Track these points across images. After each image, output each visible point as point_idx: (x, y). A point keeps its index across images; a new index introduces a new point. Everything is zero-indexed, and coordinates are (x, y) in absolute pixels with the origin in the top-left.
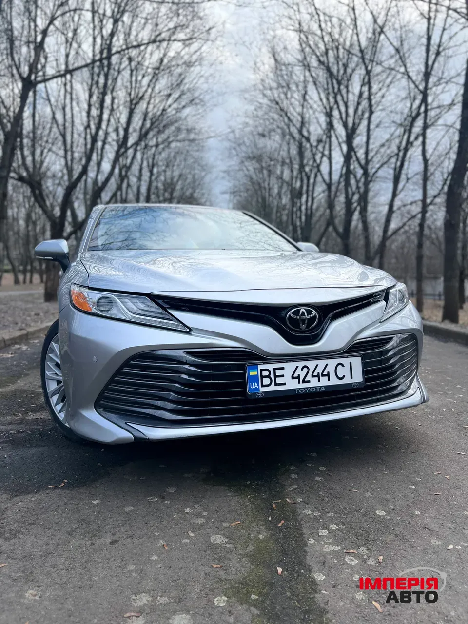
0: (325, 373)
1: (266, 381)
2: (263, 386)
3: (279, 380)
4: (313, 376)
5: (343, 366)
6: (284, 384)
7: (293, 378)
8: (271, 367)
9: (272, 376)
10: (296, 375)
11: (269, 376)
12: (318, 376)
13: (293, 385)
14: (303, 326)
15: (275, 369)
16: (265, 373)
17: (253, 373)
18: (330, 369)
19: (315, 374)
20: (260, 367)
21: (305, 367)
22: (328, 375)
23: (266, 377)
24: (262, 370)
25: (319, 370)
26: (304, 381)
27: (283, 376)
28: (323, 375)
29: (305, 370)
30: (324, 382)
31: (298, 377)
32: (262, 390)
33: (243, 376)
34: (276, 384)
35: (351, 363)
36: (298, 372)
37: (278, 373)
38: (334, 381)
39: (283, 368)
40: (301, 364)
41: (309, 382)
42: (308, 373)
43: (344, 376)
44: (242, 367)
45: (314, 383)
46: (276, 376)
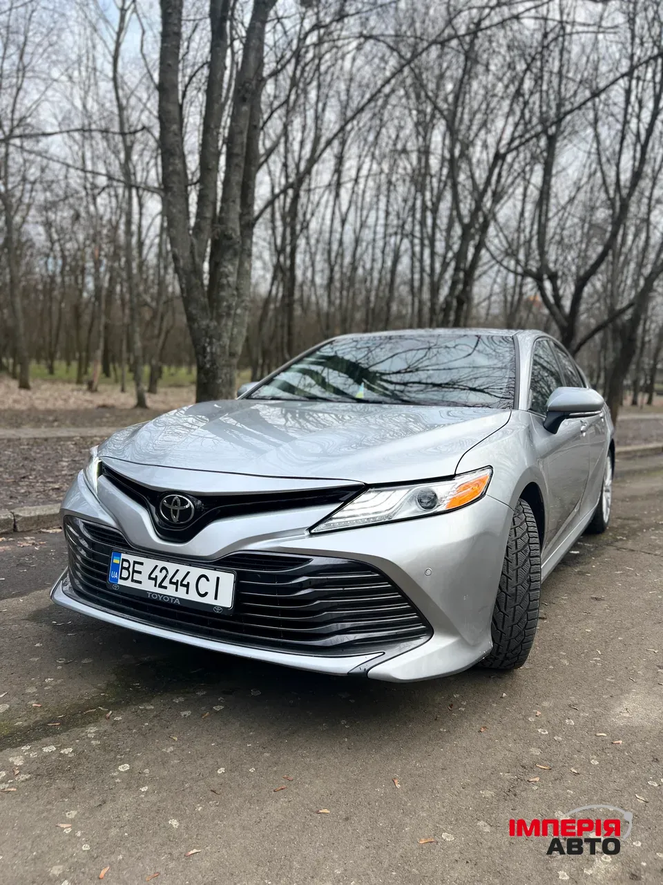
0: (185, 582)
1: (125, 573)
2: (121, 578)
3: (137, 577)
4: (171, 582)
5: (208, 580)
6: (140, 582)
7: (150, 578)
8: (132, 558)
9: (131, 570)
10: (153, 576)
11: (127, 569)
12: (176, 584)
13: (148, 586)
14: (175, 518)
15: (135, 562)
16: (126, 565)
17: (116, 561)
18: (192, 580)
19: (174, 580)
20: (124, 556)
21: (164, 568)
22: (187, 586)
23: (125, 568)
24: (124, 560)
25: (179, 577)
26: (161, 586)
27: (140, 572)
28: (182, 585)
29: (164, 571)
30: (181, 593)
31: (155, 579)
32: (121, 582)
33: (108, 560)
34: (133, 580)
35: (218, 579)
36: (157, 572)
37: (137, 567)
38: (193, 596)
39: (142, 564)
40: (161, 564)
41: (165, 588)
42: (166, 577)
43: (206, 593)
44: (109, 551)
45: (170, 591)
46: (134, 571)
